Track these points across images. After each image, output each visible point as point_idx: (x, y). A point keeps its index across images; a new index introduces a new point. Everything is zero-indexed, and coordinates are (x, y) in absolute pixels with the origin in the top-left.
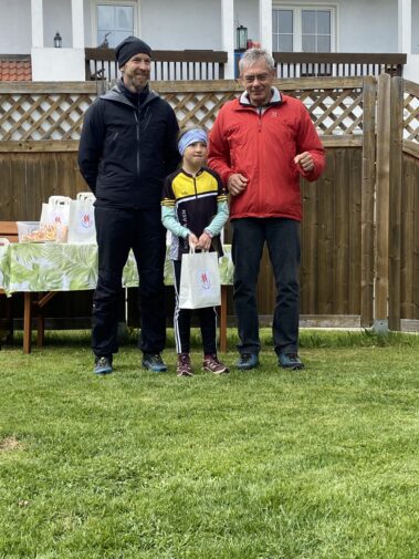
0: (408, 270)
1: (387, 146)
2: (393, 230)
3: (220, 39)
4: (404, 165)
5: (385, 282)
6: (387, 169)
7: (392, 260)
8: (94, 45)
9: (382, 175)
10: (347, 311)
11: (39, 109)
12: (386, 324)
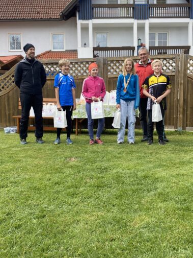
0: (188, 112)
1: (183, 75)
2: (184, 100)
3: (133, 43)
4: (188, 80)
5: (181, 116)
6: (183, 82)
7: (184, 109)
8: (96, 46)
9: (181, 84)
10: (170, 125)
11: (80, 66)
12: (181, 128)
